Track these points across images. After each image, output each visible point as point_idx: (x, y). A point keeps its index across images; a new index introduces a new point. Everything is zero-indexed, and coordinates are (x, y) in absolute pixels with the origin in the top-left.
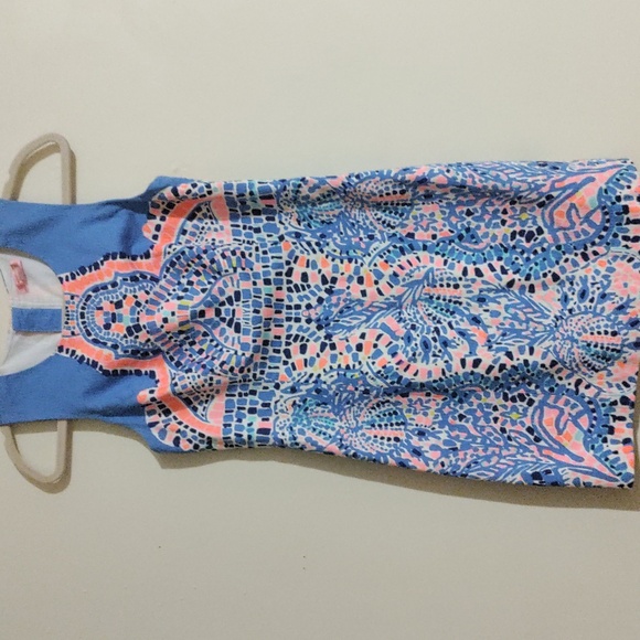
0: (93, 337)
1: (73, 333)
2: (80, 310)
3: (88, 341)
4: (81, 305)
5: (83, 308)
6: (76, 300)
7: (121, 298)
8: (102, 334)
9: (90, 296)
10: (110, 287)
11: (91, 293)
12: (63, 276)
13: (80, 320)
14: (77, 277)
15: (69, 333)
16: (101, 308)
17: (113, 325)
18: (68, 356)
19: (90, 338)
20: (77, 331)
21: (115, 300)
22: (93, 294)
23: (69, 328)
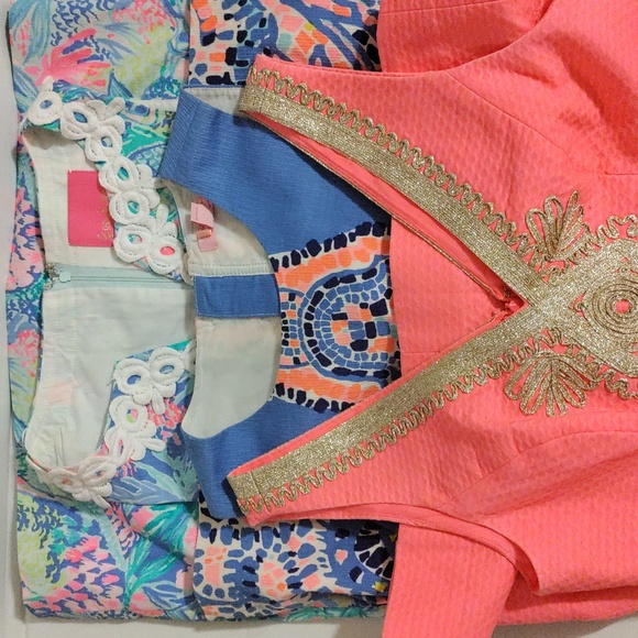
0: (334, 366)
1: (296, 361)
2: (304, 321)
3: (325, 373)
4: (306, 310)
5: (309, 317)
6: (298, 301)
7: (381, 296)
8: (352, 359)
9: (319, 295)
10: (359, 279)
11: (321, 289)
12: (279, 257)
13: (306, 339)
14: (303, 259)
15: (289, 361)
16: (343, 317)
17: (371, 342)
18: (294, 401)
19: (329, 368)
20: (302, 357)
21: (371, 302)
22: (325, 291)
23: (289, 353)
